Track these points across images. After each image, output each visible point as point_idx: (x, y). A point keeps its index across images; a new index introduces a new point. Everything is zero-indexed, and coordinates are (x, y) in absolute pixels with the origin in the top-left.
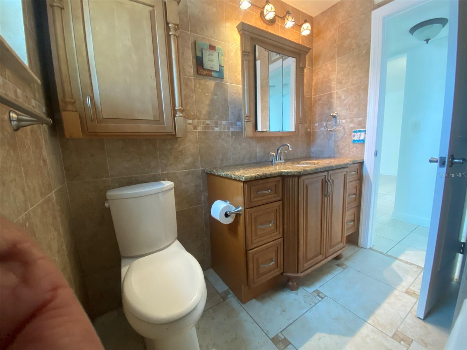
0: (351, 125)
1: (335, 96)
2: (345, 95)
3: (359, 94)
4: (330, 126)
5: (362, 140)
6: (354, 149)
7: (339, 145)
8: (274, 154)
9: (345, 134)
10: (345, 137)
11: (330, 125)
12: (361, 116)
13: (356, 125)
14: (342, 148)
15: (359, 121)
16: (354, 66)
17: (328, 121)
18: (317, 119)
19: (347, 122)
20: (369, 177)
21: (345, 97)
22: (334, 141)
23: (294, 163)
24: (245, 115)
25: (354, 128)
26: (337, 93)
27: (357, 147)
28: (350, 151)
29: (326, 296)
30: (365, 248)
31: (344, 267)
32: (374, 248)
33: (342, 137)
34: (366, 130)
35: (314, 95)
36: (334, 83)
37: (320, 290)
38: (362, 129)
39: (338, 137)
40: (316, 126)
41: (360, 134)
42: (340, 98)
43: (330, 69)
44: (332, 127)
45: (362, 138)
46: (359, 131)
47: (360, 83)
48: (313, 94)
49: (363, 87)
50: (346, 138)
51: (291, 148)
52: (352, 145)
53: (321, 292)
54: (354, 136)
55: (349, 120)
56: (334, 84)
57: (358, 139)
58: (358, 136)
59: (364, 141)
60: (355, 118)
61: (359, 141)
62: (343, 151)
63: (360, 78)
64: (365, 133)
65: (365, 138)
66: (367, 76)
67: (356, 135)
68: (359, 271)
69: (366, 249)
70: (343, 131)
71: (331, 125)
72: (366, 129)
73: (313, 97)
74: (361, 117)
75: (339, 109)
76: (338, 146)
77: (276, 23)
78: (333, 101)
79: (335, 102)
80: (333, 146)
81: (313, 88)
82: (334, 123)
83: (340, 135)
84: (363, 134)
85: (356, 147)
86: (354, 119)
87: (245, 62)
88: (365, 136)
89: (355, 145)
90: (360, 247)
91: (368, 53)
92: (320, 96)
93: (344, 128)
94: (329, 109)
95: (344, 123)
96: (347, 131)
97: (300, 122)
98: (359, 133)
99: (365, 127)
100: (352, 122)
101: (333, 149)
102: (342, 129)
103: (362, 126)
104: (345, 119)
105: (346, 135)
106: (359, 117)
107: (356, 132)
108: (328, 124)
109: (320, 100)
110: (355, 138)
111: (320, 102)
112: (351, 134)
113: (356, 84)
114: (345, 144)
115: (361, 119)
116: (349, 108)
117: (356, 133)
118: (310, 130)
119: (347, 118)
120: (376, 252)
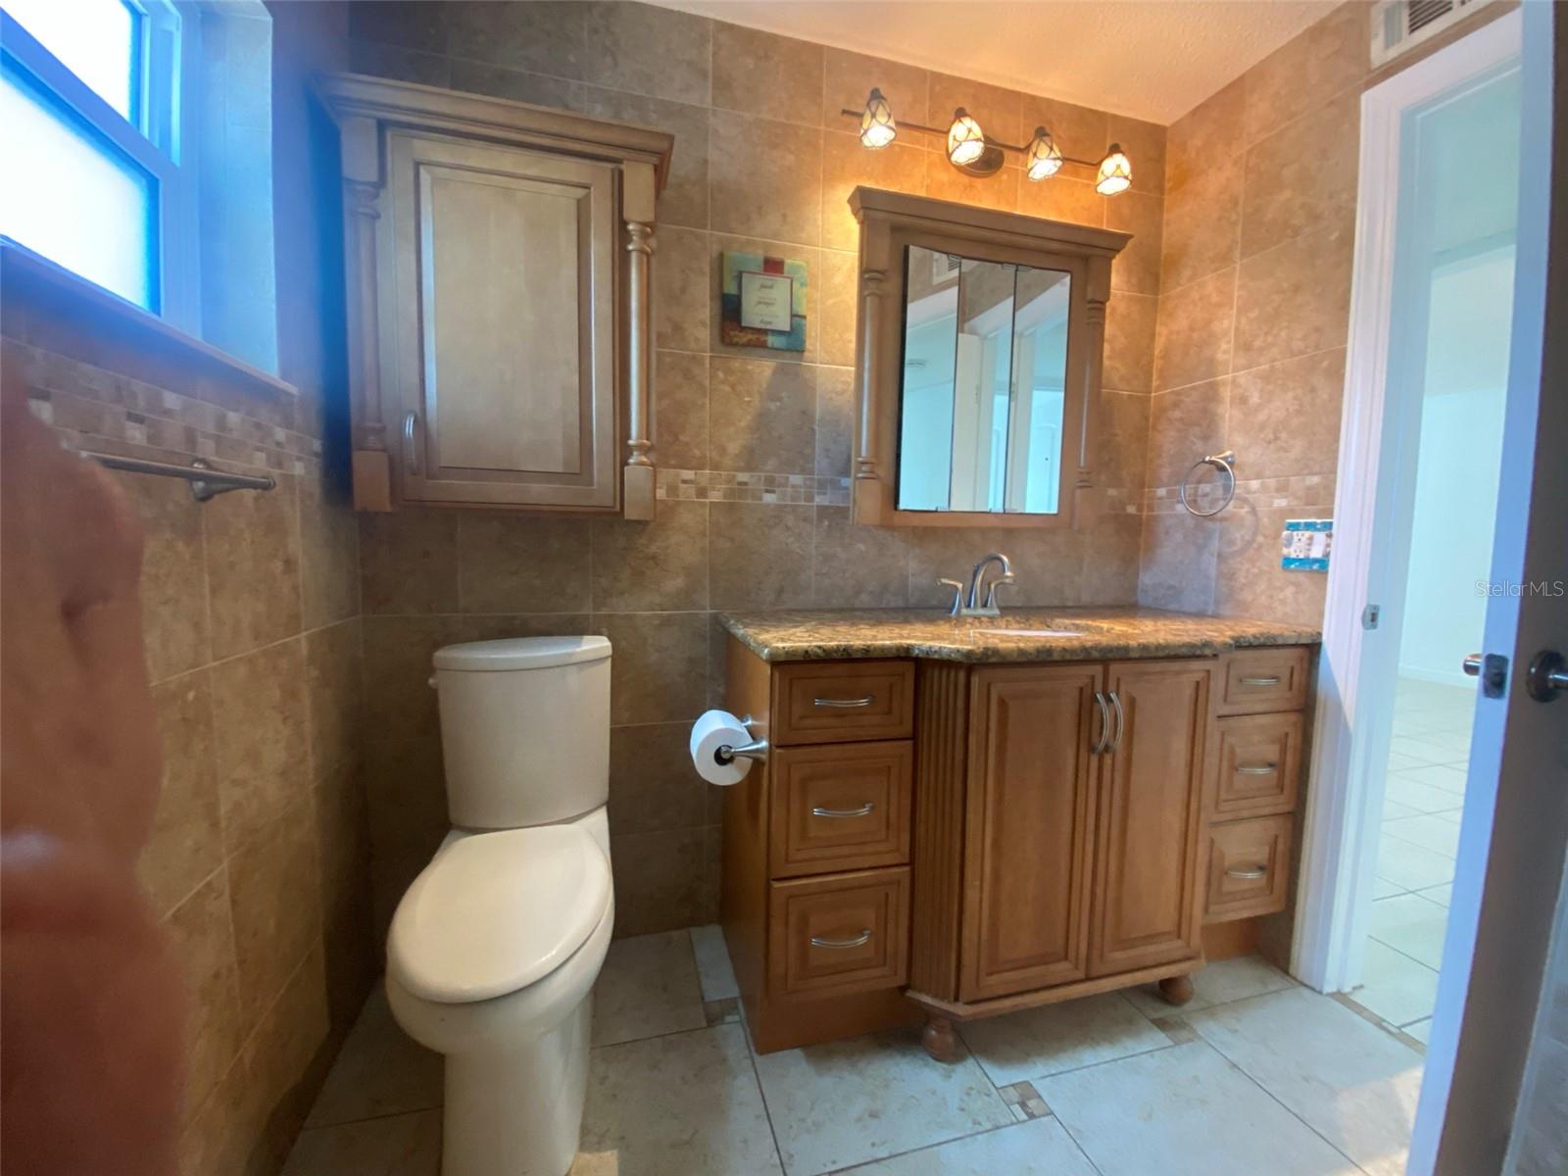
0: (1281, 503)
1: (1226, 393)
2: (1261, 391)
3: (1313, 390)
4: (1206, 498)
5: (1316, 561)
6: (1290, 591)
7: (1234, 574)
8: (960, 586)
9: (1255, 534)
10: (1255, 545)
11: (1205, 495)
12: (1317, 468)
13: (1295, 503)
14: (1244, 585)
15: (1309, 488)
16: (1297, 288)
17: (1199, 482)
18: (1165, 472)
19: (1264, 488)
20: (1339, 707)
21: (1261, 397)
22: (1220, 556)
23: (1031, 622)
24: (860, 459)
25: (1292, 513)
26: (1234, 381)
27: (1297, 585)
28: (1271, 597)
29: (1051, 1113)
30: (1313, 989)
31: (1184, 1034)
32: (1358, 998)
33: (1249, 543)
34: (1331, 524)
35: (1158, 389)
36: (1224, 346)
37: (1039, 1086)
38: (1319, 518)
39: (1231, 543)
40: (1161, 498)
41: (1311, 538)
42: (1243, 400)
43: (1215, 298)
44: (1214, 501)
45: (1316, 553)
46: (1309, 526)
47: (1317, 347)
48: (1155, 383)
49: (1325, 364)
50: (1260, 546)
51: (1011, 570)
52: (1278, 572)
53: (1040, 1097)
54: (1289, 543)
55: (1272, 483)
56: (1225, 352)
57: (1301, 556)
58: (1303, 544)
59: (1323, 563)
60: (1294, 476)
61: (1306, 561)
62: (1247, 596)
63: (1317, 330)
64: (1330, 536)
65: (1327, 555)
66: (1343, 324)
67: (1296, 539)
68: (1234, 1066)
69: (1320, 993)
70: (1249, 520)
71: (1210, 498)
72: (1334, 521)
73: (1153, 394)
74: (1316, 474)
75: (1239, 439)
76: (1232, 576)
77: (1005, 164)
78: (1220, 410)
79: (1228, 414)
80: (1213, 572)
81: (1157, 364)
82: (1220, 492)
83: (1238, 535)
84: (1320, 537)
85: (1293, 583)
86: (1292, 478)
87: (868, 299)
88: (1328, 545)
89: (1292, 577)
90: (1295, 979)
91: (1347, 240)
92: (1177, 394)
93: (1254, 511)
94: (1206, 438)
95: (1254, 493)
96: (1266, 520)
97: (1081, 481)
98: (1307, 534)
99: (1330, 513)
100: (1282, 489)
101: (1213, 584)
102: (1247, 512)
103: (1319, 506)
104: (1258, 476)
105: (1260, 539)
106: (1312, 474)
107: (1295, 527)
108: (1200, 492)
109: (1176, 405)
110: (1294, 551)
111: (1177, 414)
112: (1277, 536)
113: (1301, 353)
114: (1256, 571)
115: (1315, 480)
116: (1277, 438)
117: (1295, 533)
118: (1140, 508)
119: (1268, 472)
120: (1359, 1013)
